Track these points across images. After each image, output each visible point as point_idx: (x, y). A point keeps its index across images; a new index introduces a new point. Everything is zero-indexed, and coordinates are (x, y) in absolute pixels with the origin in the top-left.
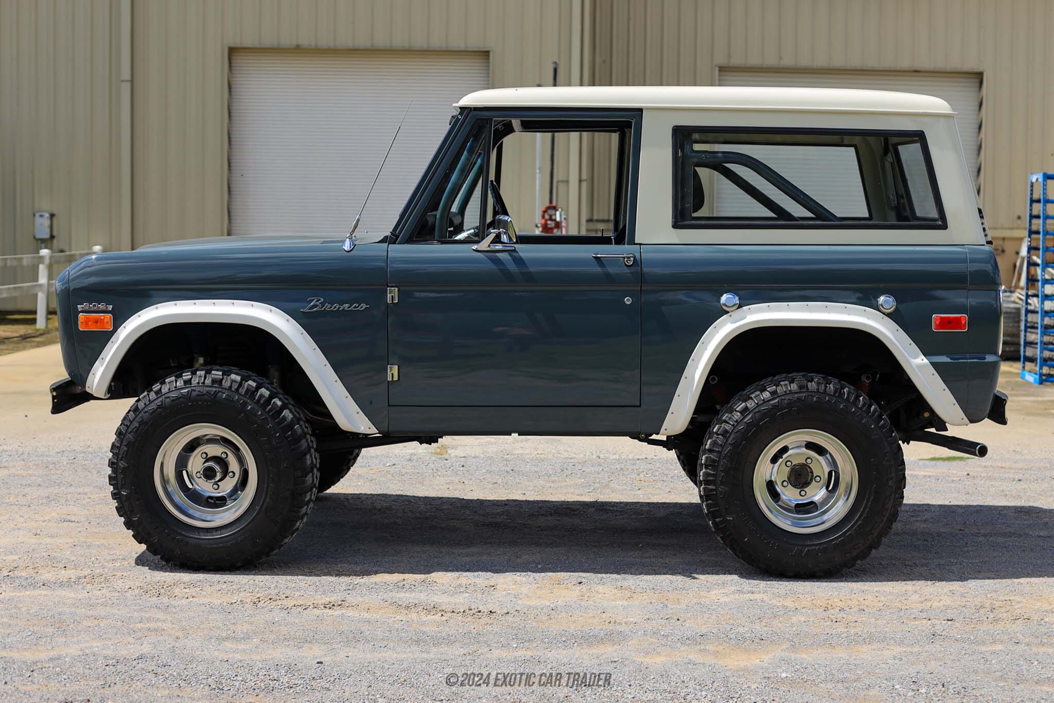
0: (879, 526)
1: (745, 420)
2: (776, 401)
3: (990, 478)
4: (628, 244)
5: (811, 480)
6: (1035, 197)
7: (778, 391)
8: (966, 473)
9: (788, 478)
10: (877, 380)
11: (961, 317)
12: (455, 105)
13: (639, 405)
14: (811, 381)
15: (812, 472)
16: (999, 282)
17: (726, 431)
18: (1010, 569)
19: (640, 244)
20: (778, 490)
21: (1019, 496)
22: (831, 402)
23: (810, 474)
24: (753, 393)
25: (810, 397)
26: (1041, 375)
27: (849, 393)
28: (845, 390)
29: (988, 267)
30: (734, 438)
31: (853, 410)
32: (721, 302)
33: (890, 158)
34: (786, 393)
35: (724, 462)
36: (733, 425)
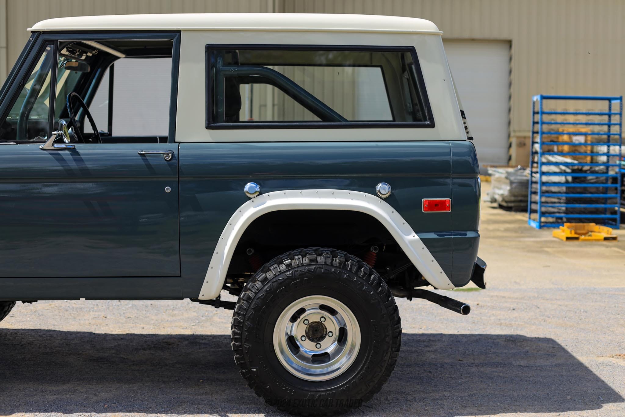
0: (378, 374)
1: (264, 289)
2: (290, 272)
3: (493, 308)
4: (169, 143)
5: (326, 335)
6: (536, 110)
7: (293, 264)
8: (476, 303)
9: (306, 333)
10: (384, 250)
11: (445, 200)
12: (28, 29)
13: (179, 275)
14: (321, 255)
15: (326, 328)
16: (477, 171)
17: (249, 298)
18: (491, 402)
19: (180, 143)
20: (298, 343)
21: (510, 324)
22: (336, 273)
23: (325, 330)
24: (272, 265)
25: (319, 269)
26: (540, 222)
27: (352, 265)
28: (349, 263)
29: (469, 159)
30: (255, 304)
31: (355, 279)
32: (245, 190)
33: (406, 75)
34: (298, 266)
35: (247, 323)
36: (255, 293)
